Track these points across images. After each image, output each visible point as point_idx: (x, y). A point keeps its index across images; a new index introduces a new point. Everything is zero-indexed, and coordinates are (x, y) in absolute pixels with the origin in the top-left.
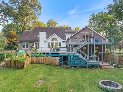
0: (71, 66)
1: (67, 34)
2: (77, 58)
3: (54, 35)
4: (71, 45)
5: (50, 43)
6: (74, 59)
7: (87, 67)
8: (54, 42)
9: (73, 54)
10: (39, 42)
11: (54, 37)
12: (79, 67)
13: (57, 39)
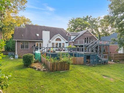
0: (92, 64)
1: (72, 35)
2: (96, 57)
3: (59, 35)
4: (85, 46)
5: (54, 43)
6: (94, 58)
7: (101, 64)
8: (58, 42)
9: (93, 54)
10: (42, 42)
11: (59, 37)
12: (97, 64)
13: (60, 40)
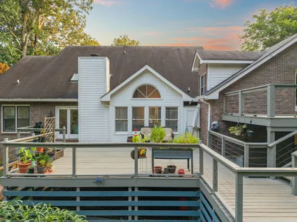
3: (147, 71)
5: (126, 108)
10: (76, 104)
13: (156, 94)
